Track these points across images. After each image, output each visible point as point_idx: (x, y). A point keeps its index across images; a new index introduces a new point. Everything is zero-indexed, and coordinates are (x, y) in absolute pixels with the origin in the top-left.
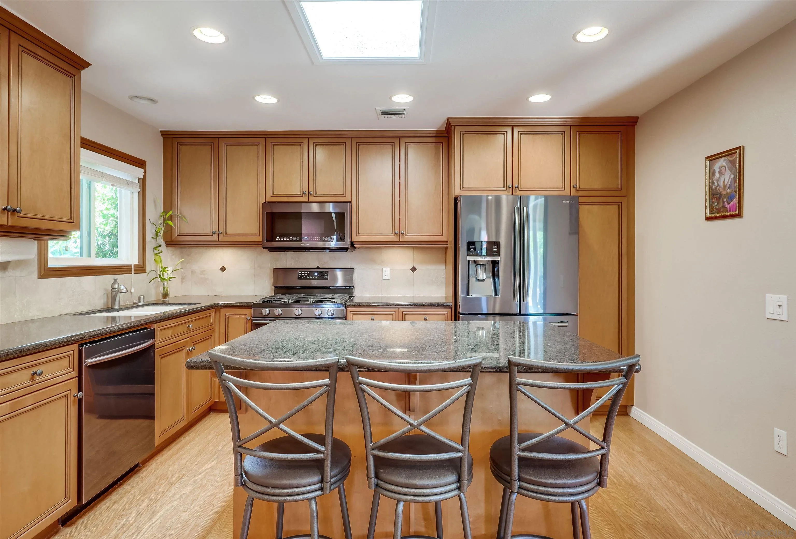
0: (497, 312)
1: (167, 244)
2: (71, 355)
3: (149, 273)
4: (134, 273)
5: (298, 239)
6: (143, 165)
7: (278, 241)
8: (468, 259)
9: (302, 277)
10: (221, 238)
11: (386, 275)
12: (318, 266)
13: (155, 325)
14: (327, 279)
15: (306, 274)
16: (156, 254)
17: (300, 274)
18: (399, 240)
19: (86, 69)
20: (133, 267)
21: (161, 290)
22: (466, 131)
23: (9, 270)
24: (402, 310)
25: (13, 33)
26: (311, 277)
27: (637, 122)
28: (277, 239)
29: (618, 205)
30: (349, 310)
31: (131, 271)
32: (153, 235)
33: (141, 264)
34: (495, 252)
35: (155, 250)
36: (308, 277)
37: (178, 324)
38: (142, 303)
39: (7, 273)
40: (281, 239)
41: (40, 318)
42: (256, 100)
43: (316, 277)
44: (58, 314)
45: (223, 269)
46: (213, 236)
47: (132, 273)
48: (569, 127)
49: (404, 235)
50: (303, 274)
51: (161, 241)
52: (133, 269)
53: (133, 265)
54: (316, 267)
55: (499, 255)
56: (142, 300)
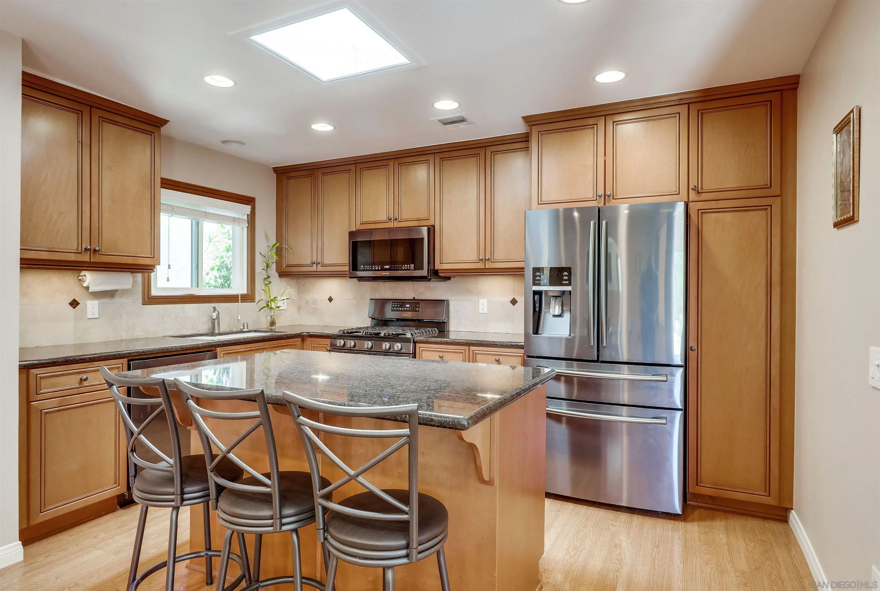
0: (574, 357)
1: (279, 275)
2: (119, 367)
3: (258, 302)
4: (241, 302)
5: (380, 268)
6: (252, 202)
7: (362, 270)
8: (533, 289)
9: (395, 309)
10: (320, 268)
11: (483, 308)
12: (414, 298)
13: (218, 348)
14: (418, 311)
15: (399, 306)
16: (266, 284)
17: (393, 306)
18: (484, 268)
19: (165, 125)
20: (240, 296)
21: (269, 318)
22: (544, 131)
23: (115, 297)
24: (472, 348)
25: (96, 109)
26: (403, 309)
27: (798, 83)
28: (361, 269)
29: (766, 209)
30: (418, 345)
31: (238, 300)
32: (265, 267)
33: (250, 294)
34: (566, 280)
35: (265, 281)
36: (401, 309)
37: (248, 349)
38: (246, 330)
39: (114, 300)
40: (364, 268)
41: (144, 337)
42: (312, 128)
43: (408, 309)
44: (161, 335)
45: (330, 300)
46: (312, 266)
47: (239, 302)
48: (686, 106)
49: (489, 262)
50: (396, 306)
51: (273, 271)
52: (240, 298)
53: (240, 295)
54: (411, 298)
55: (569, 284)
56: (246, 327)
